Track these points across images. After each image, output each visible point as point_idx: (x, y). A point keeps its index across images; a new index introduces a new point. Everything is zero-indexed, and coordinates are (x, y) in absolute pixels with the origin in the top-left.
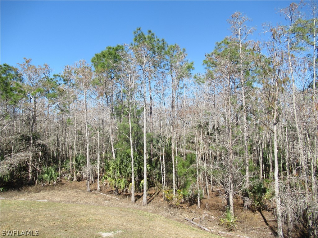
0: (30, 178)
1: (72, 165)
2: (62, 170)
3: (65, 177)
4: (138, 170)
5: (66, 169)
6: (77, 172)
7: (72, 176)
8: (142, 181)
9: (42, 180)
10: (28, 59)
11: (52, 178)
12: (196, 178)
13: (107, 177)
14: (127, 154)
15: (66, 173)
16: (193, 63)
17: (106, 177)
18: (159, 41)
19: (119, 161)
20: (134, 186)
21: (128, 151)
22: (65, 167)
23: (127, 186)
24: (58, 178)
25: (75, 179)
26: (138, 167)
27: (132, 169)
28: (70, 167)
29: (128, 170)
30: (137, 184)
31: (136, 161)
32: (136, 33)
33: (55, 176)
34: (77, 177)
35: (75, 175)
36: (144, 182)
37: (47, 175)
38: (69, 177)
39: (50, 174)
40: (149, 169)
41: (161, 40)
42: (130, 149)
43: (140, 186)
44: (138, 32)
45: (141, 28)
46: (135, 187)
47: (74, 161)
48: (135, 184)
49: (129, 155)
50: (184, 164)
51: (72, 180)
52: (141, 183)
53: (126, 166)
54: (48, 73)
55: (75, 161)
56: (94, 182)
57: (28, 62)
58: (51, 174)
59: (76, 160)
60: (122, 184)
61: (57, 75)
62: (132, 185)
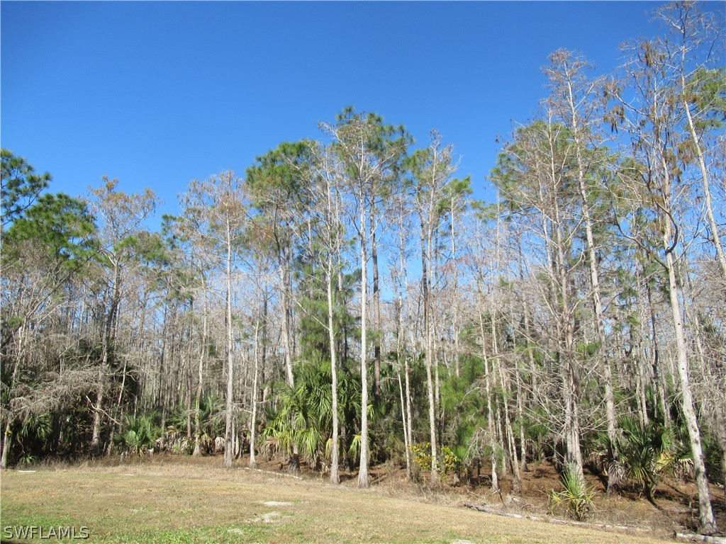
0: (95, 441)
1: (192, 419)
2: (168, 429)
3: (175, 445)
4: (346, 410)
5: (178, 427)
6: (203, 434)
7: (191, 443)
8: (356, 437)
9: (122, 444)
10: (111, 181)
11: (145, 440)
12: (487, 418)
13: (274, 431)
14: (321, 375)
15: (177, 437)
16: (468, 180)
17: (272, 430)
18: (394, 131)
19: (301, 390)
20: (338, 447)
21: (323, 367)
22: (176, 423)
23: (320, 446)
24: (158, 441)
25: (197, 450)
26: (347, 403)
27: (333, 407)
28: (187, 423)
29: (323, 409)
30: (346, 443)
31: (342, 391)
32: (343, 117)
33: (153, 435)
34: (201, 445)
35: (197, 440)
36: (362, 439)
37: (134, 433)
38: (183, 445)
39: (141, 430)
40: (371, 415)
41: (396, 127)
42: (327, 364)
43: (351, 447)
44: (348, 116)
45: (354, 108)
46: (341, 450)
47: (197, 406)
48: (341, 441)
49: (325, 375)
50: (456, 384)
51: (191, 453)
52: (355, 441)
53: (318, 400)
54: (150, 207)
55: (200, 408)
56: (240, 456)
57: (110, 188)
58: (144, 433)
59: (202, 407)
60: (310, 441)
61: (171, 217)
62: (333, 444)
